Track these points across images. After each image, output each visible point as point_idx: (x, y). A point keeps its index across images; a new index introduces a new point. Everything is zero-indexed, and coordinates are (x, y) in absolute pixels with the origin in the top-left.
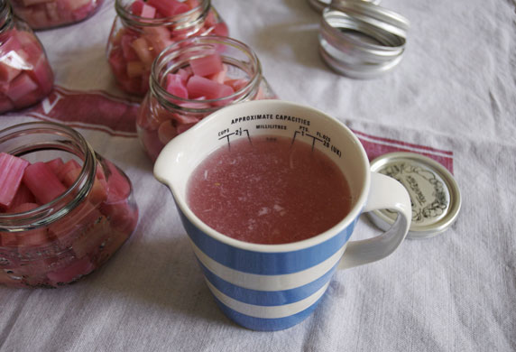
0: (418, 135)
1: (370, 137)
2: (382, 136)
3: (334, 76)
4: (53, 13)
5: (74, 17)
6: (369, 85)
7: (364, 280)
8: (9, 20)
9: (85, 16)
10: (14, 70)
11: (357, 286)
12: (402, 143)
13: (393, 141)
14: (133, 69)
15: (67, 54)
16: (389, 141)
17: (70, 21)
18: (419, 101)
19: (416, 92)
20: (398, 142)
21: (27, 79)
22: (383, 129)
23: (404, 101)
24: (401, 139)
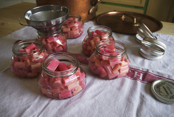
0: (169, 76)
1: (154, 75)
2: (158, 75)
3: (143, 59)
4: (69, 35)
5: (74, 37)
6: (153, 62)
7: (153, 113)
8: (60, 32)
9: (77, 37)
10: (59, 44)
11: (151, 115)
12: (164, 78)
13: (161, 77)
14: (89, 48)
15: (71, 45)
16: (160, 76)
17: (73, 38)
18: (169, 68)
19: (168, 65)
20: (163, 77)
21: (61, 47)
22: (158, 73)
23: (164, 67)
24: (164, 76)
